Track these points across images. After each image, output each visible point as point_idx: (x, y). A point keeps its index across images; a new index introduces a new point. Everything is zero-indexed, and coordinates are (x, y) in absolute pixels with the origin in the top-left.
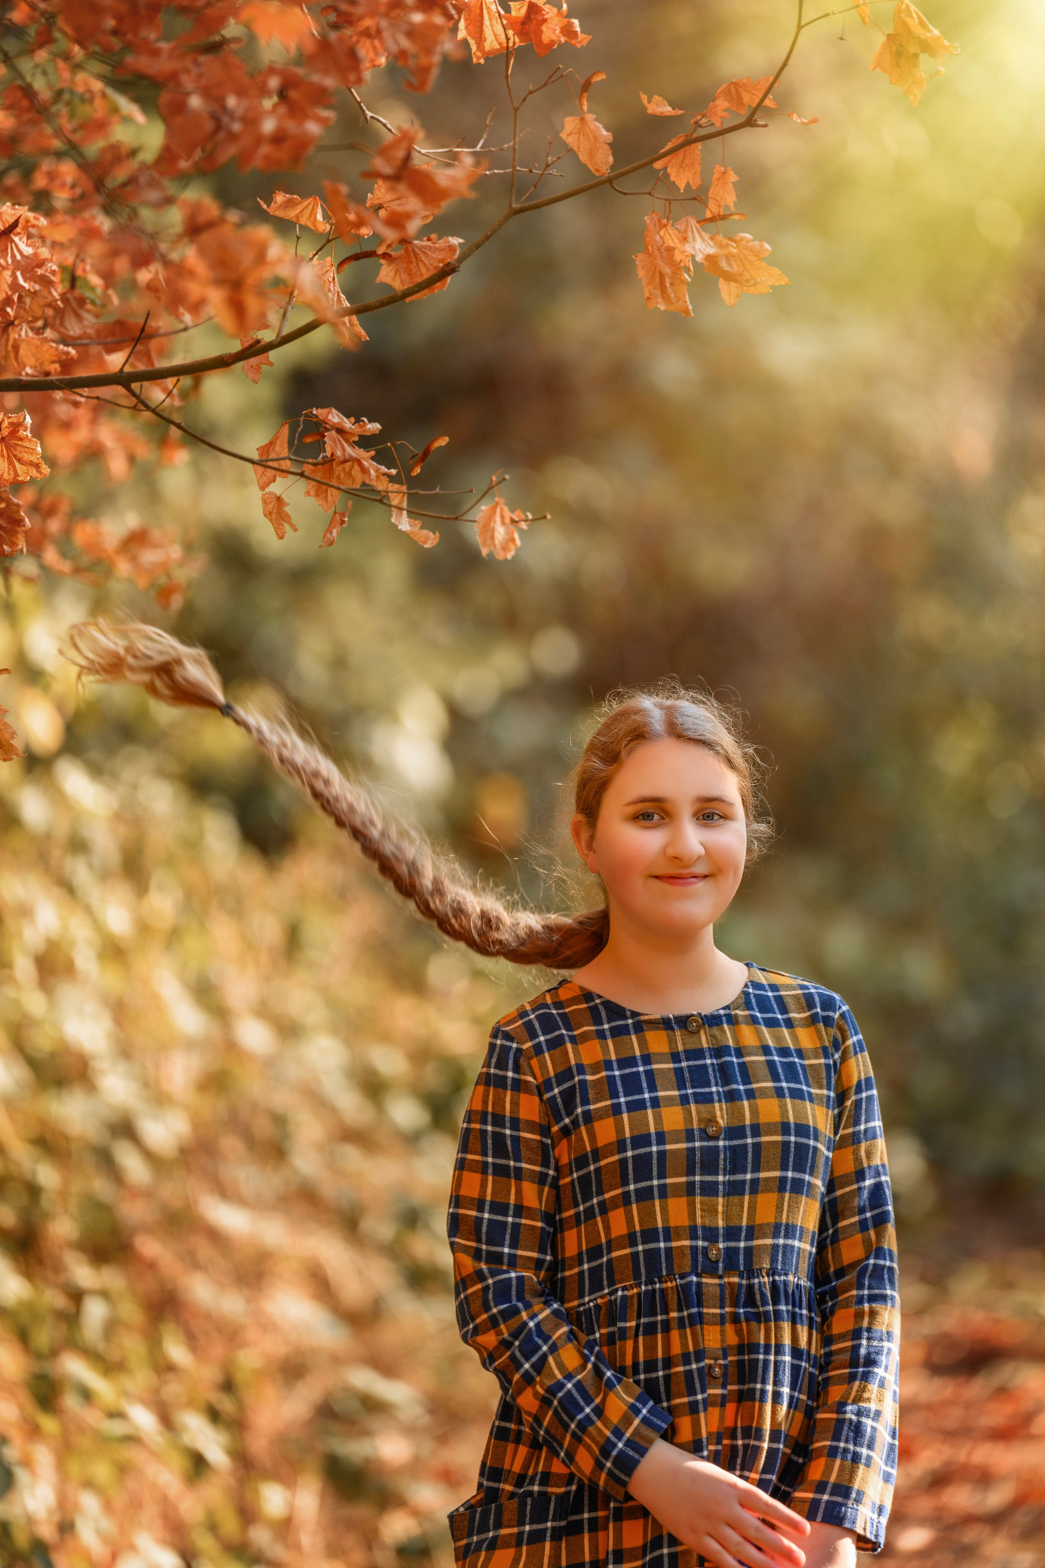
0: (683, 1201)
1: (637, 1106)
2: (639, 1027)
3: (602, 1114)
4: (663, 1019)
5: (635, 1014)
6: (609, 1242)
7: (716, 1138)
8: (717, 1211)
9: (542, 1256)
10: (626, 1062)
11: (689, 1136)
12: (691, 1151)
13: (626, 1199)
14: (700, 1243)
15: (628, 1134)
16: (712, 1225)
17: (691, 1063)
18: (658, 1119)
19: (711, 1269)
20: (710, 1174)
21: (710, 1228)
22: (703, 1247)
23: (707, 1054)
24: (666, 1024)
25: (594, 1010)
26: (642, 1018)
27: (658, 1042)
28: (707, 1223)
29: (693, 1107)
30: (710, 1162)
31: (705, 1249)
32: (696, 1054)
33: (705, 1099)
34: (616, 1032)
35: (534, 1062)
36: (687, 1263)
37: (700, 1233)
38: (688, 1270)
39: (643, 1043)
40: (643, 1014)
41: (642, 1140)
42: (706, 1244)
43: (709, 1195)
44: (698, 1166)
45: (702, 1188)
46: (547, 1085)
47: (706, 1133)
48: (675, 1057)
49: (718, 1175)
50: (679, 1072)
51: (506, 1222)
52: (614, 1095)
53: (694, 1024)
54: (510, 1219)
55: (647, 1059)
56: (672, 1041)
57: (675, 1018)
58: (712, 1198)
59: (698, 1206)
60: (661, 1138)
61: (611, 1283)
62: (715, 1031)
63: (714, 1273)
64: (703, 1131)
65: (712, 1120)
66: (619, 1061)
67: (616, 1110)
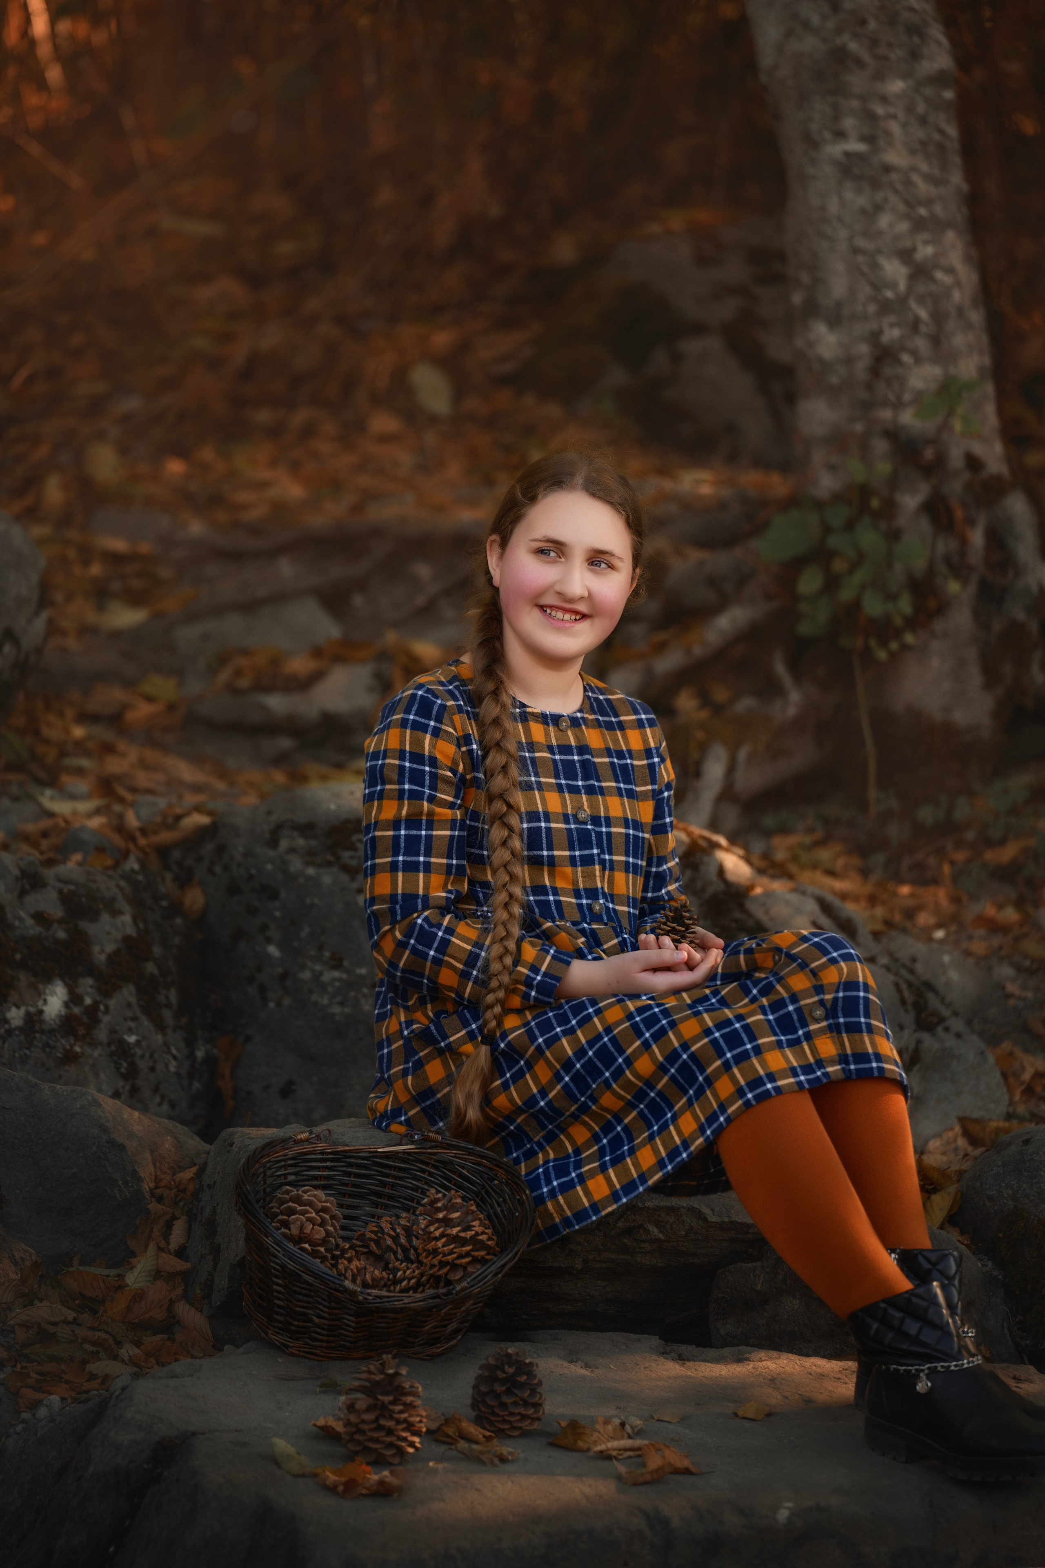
0: (567, 869)
2: (524, 717)
4: (542, 714)
5: (524, 707)
7: (585, 823)
8: (595, 876)
9: (449, 861)
14: (584, 901)
16: (592, 887)
17: (563, 757)
18: (543, 801)
20: (586, 849)
21: (591, 890)
22: (587, 904)
23: (575, 751)
24: (543, 718)
26: (528, 710)
27: (537, 733)
28: (588, 886)
29: (566, 795)
30: (584, 841)
31: (589, 906)
32: (565, 749)
33: (574, 790)
35: (456, 718)
36: (576, 913)
37: (583, 894)
38: (579, 920)
39: (526, 732)
40: (528, 707)
41: (533, 816)
42: (589, 901)
43: (588, 865)
44: (576, 843)
45: (581, 861)
47: (578, 819)
48: (550, 749)
49: (593, 849)
50: (554, 763)
51: (421, 836)
53: (564, 724)
54: (423, 833)
55: (530, 746)
56: (547, 735)
57: (550, 715)
58: (590, 867)
59: (580, 874)
60: (547, 817)
62: (577, 731)
64: (575, 816)
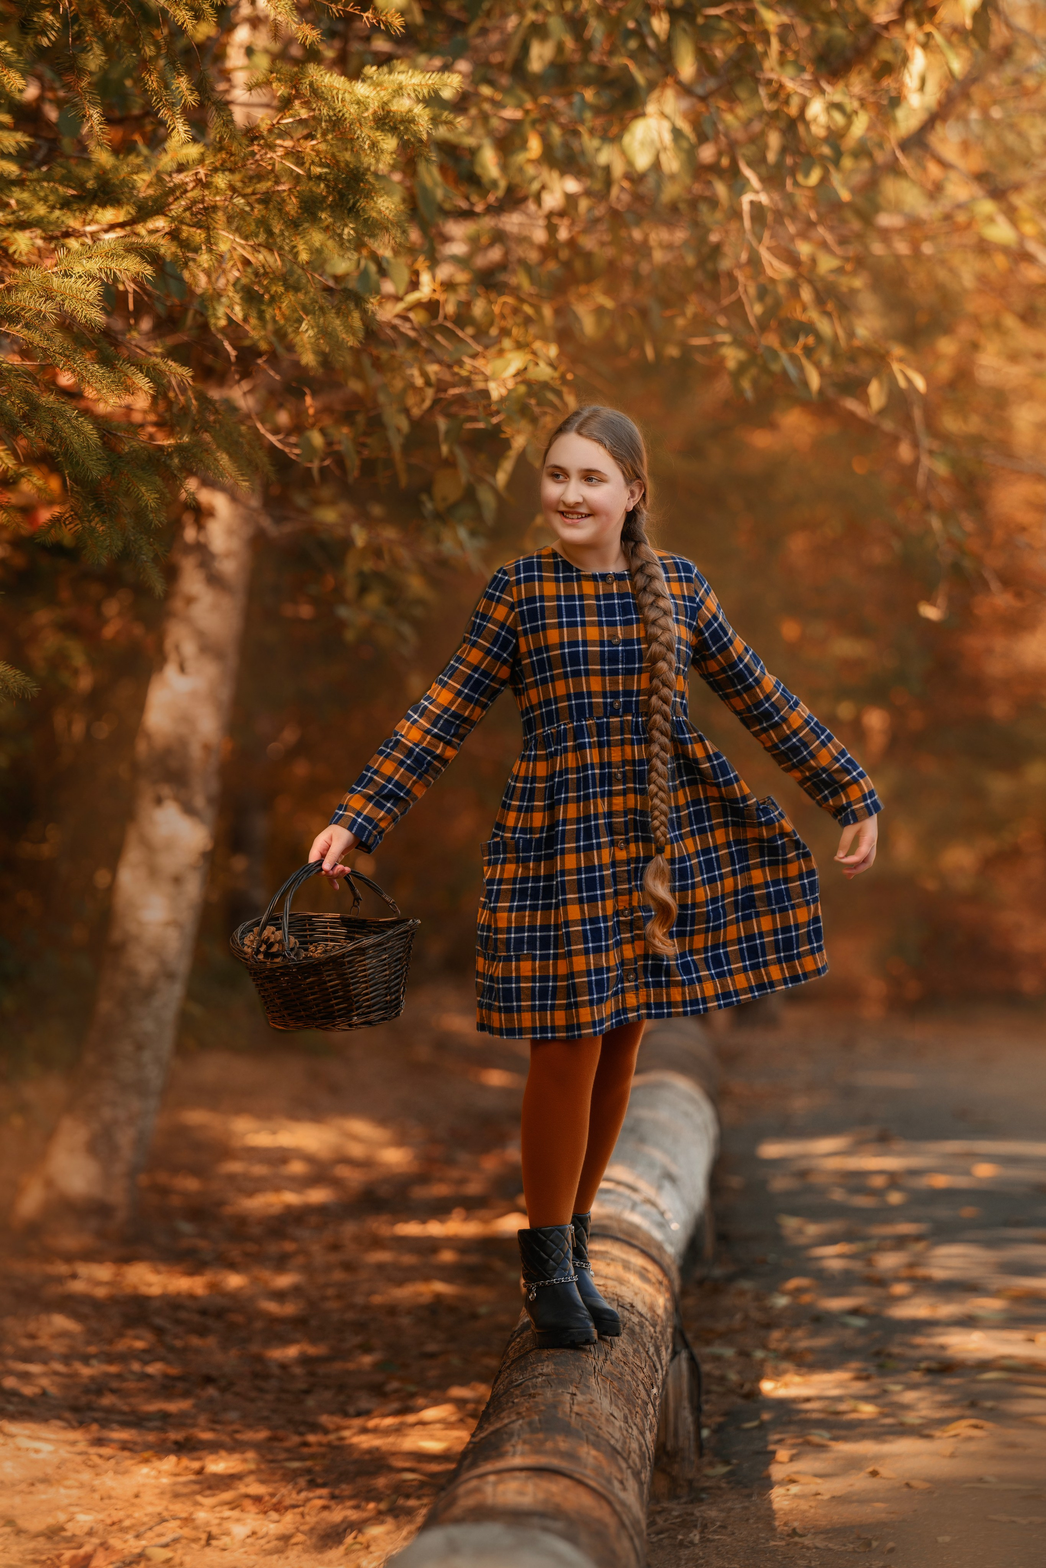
0: (599, 678)
1: (572, 625)
2: (579, 578)
3: (552, 626)
4: (593, 575)
5: (578, 570)
6: (555, 698)
7: (618, 646)
8: (618, 683)
10: (570, 598)
11: (602, 644)
12: (602, 652)
13: (565, 675)
14: (609, 700)
15: (566, 640)
16: (616, 690)
17: (606, 602)
18: (584, 633)
19: (615, 713)
20: (614, 664)
21: (615, 692)
22: (610, 702)
23: (616, 597)
24: (594, 578)
25: (556, 564)
26: (582, 573)
27: (588, 588)
29: (605, 628)
30: (613, 658)
32: (610, 596)
33: (612, 624)
34: (567, 579)
35: (515, 589)
36: (601, 710)
37: (609, 694)
38: (602, 714)
39: (580, 587)
40: (583, 571)
41: (574, 644)
42: (612, 700)
43: (614, 675)
44: (607, 660)
45: (609, 672)
46: (520, 603)
47: (612, 642)
48: (598, 598)
49: (619, 665)
50: (599, 606)
52: (560, 616)
53: (610, 579)
55: (581, 597)
56: (597, 588)
57: (599, 575)
58: (615, 677)
59: (607, 681)
60: (585, 643)
61: (558, 721)
62: (621, 583)
63: (617, 716)
64: (610, 641)
65: (615, 636)
66: (565, 596)
67: (560, 625)
